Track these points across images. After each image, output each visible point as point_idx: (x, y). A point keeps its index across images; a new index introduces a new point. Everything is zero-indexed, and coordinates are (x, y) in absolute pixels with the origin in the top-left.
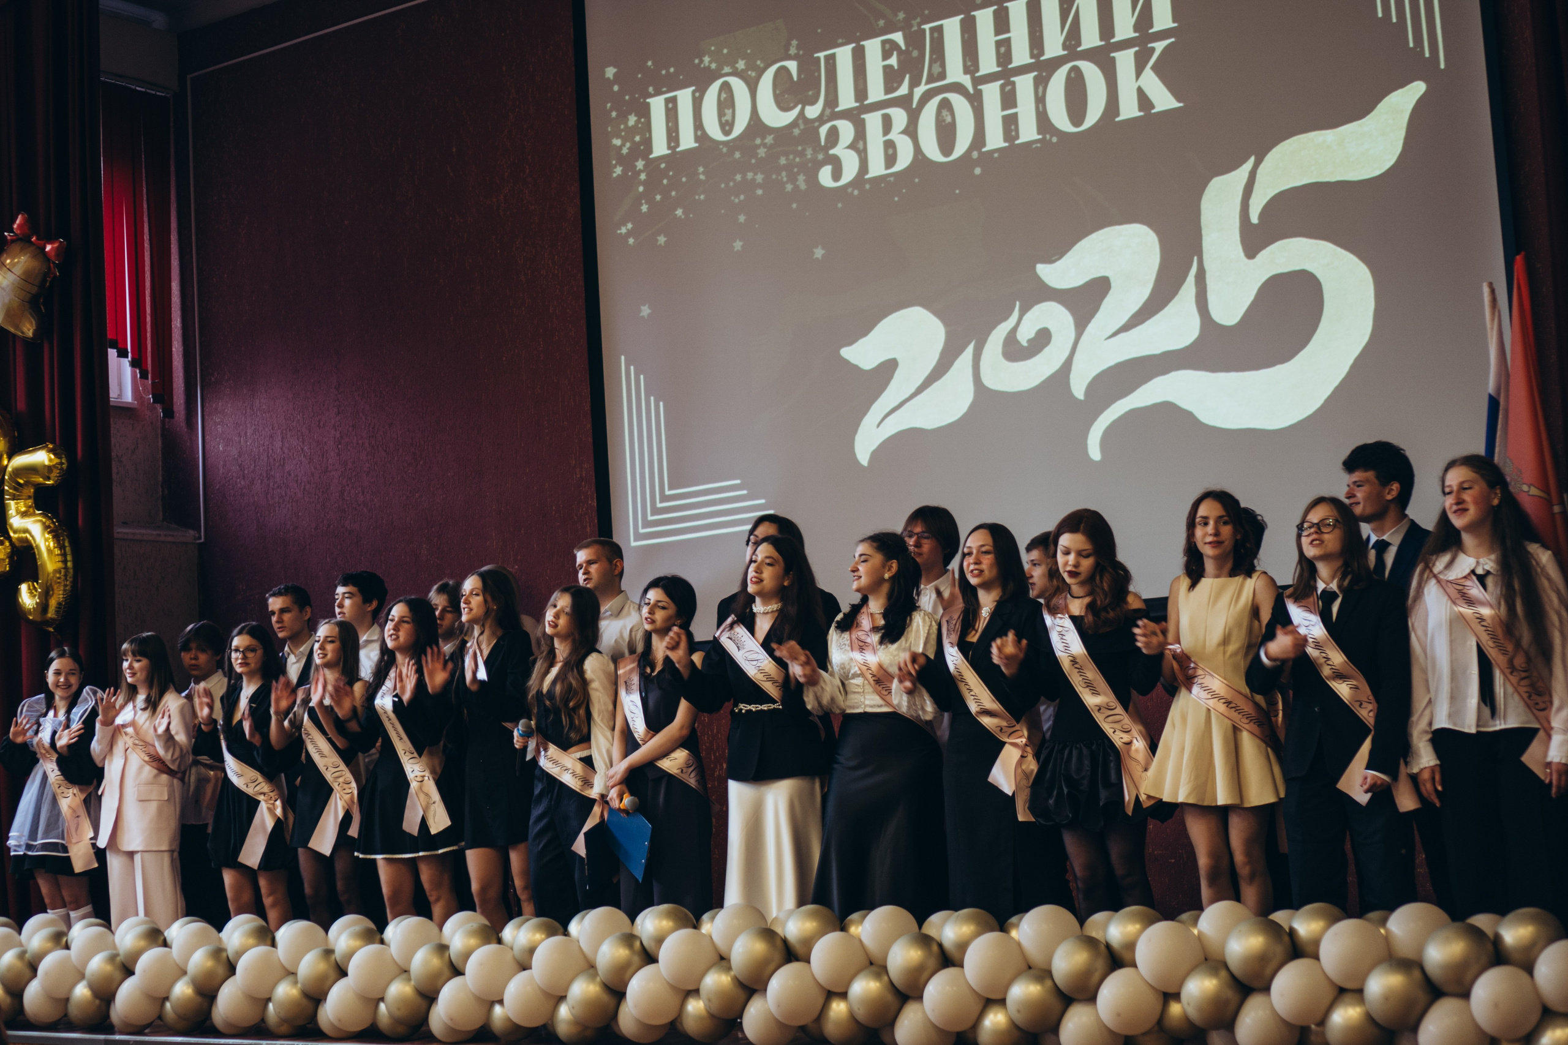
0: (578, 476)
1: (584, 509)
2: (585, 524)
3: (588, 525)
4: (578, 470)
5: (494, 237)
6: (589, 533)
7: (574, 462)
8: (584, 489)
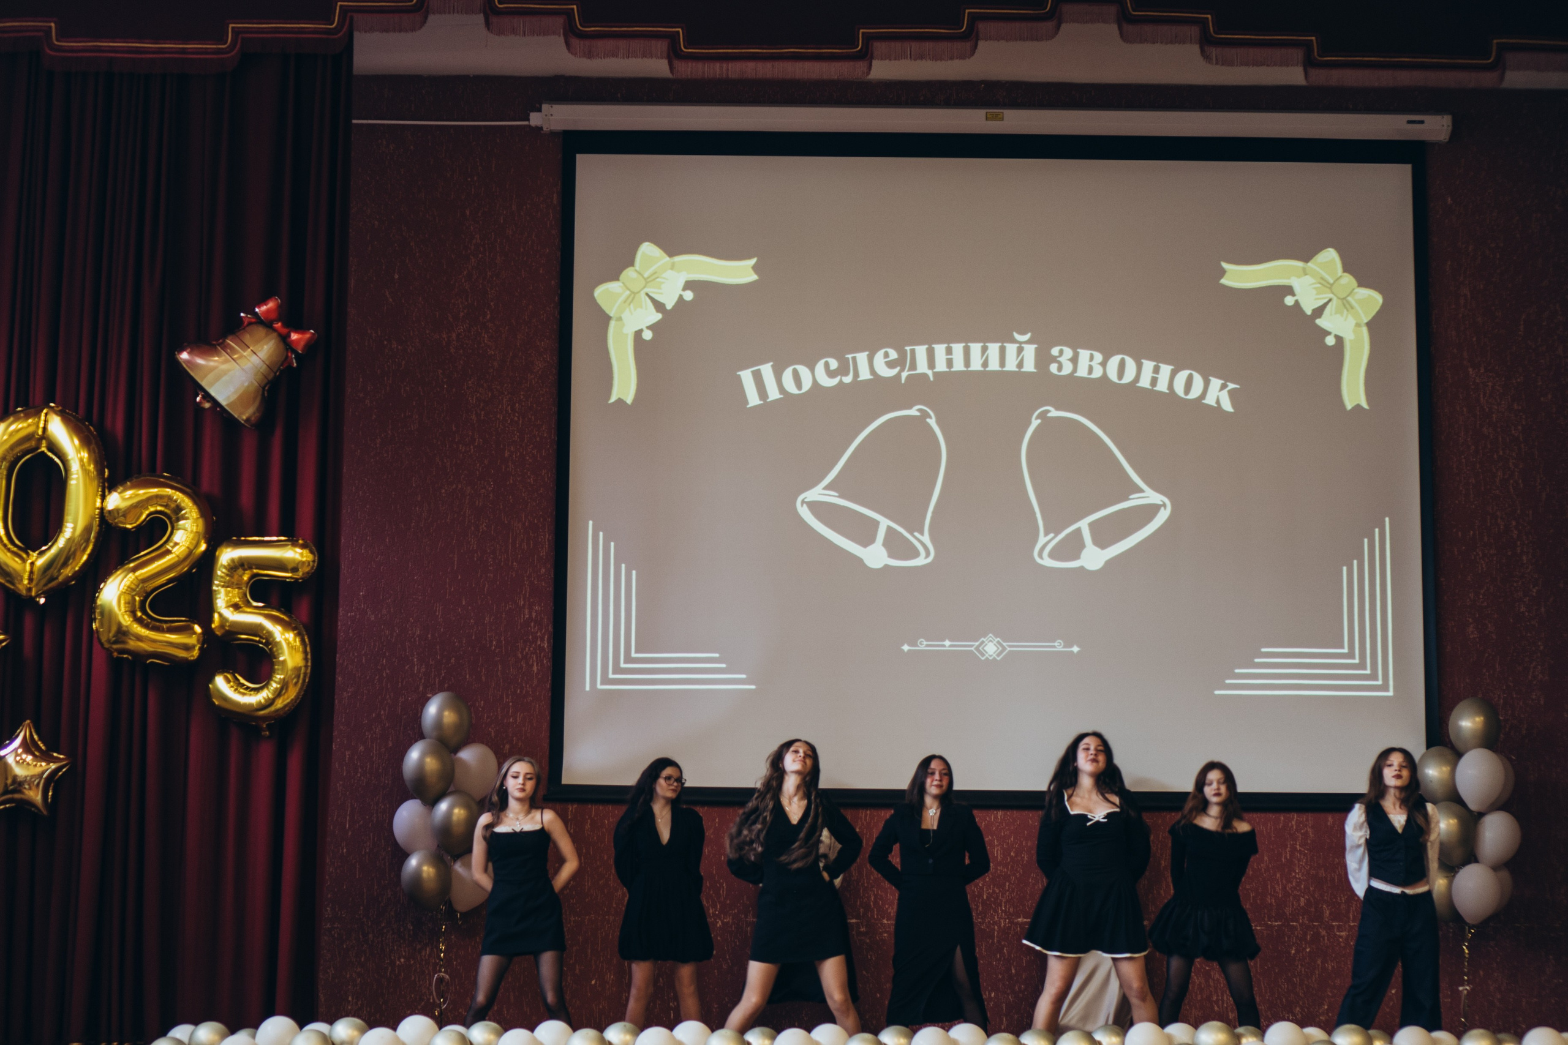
0: (527, 616)
1: (532, 649)
2: (531, 663)
3: (535, 664)
4: (527, 611)
5: (440, 371)
6: (536, 670)
7: (522, 603)
8: (532, 630)
